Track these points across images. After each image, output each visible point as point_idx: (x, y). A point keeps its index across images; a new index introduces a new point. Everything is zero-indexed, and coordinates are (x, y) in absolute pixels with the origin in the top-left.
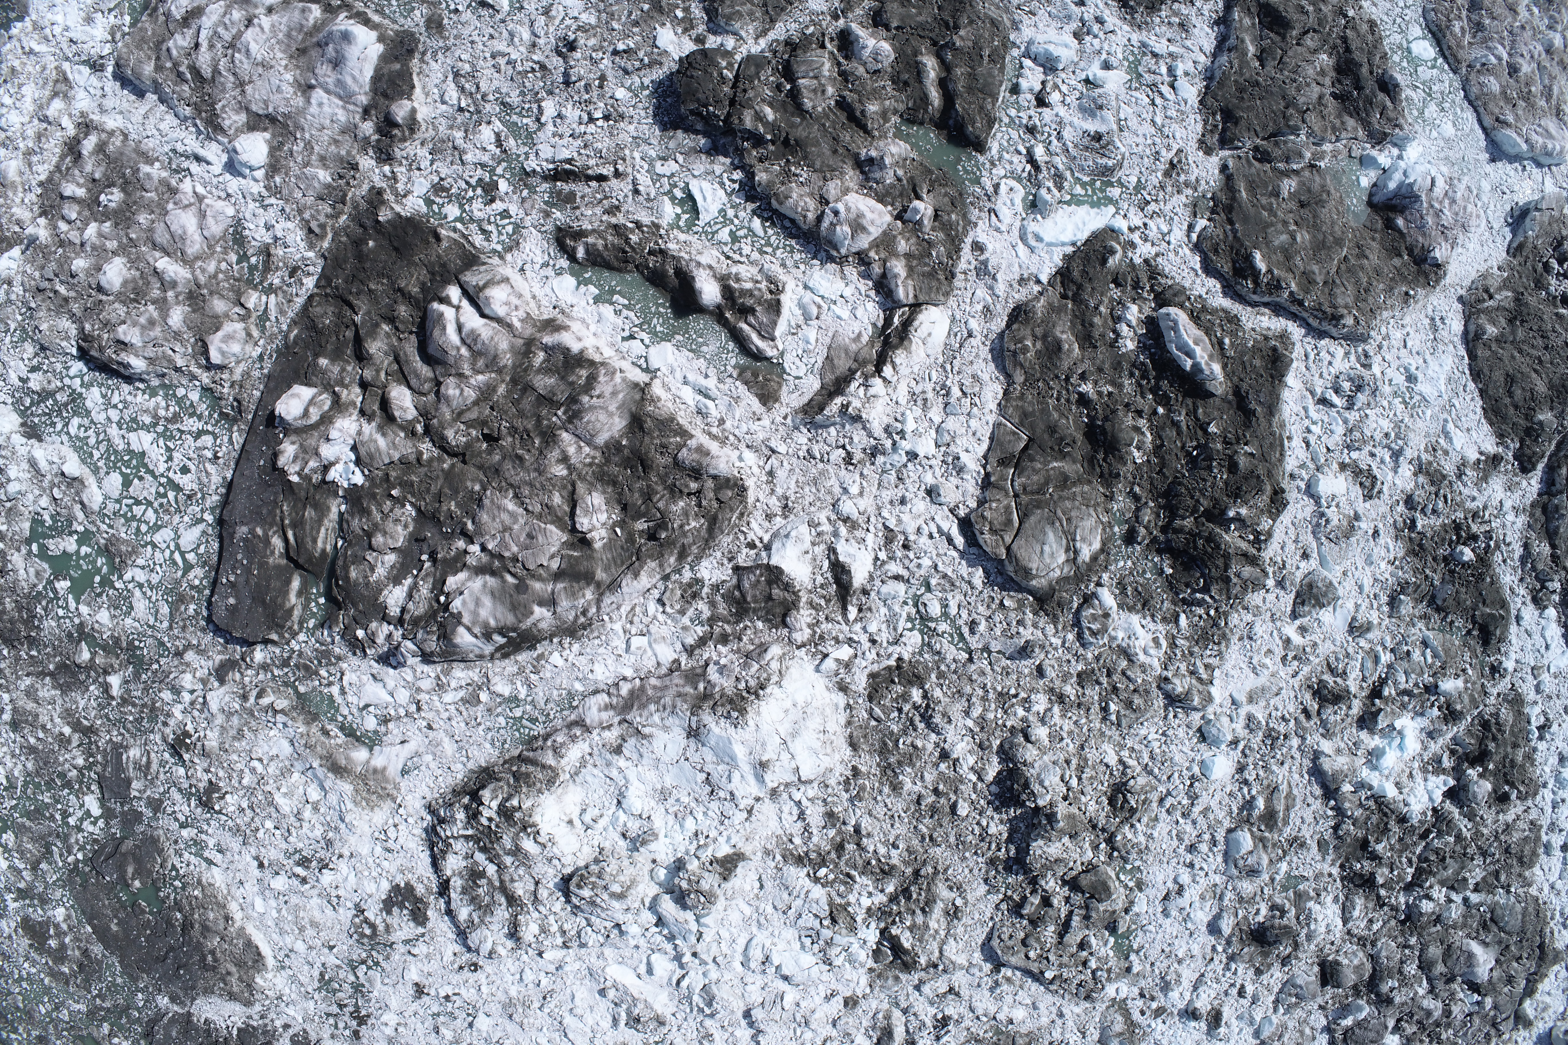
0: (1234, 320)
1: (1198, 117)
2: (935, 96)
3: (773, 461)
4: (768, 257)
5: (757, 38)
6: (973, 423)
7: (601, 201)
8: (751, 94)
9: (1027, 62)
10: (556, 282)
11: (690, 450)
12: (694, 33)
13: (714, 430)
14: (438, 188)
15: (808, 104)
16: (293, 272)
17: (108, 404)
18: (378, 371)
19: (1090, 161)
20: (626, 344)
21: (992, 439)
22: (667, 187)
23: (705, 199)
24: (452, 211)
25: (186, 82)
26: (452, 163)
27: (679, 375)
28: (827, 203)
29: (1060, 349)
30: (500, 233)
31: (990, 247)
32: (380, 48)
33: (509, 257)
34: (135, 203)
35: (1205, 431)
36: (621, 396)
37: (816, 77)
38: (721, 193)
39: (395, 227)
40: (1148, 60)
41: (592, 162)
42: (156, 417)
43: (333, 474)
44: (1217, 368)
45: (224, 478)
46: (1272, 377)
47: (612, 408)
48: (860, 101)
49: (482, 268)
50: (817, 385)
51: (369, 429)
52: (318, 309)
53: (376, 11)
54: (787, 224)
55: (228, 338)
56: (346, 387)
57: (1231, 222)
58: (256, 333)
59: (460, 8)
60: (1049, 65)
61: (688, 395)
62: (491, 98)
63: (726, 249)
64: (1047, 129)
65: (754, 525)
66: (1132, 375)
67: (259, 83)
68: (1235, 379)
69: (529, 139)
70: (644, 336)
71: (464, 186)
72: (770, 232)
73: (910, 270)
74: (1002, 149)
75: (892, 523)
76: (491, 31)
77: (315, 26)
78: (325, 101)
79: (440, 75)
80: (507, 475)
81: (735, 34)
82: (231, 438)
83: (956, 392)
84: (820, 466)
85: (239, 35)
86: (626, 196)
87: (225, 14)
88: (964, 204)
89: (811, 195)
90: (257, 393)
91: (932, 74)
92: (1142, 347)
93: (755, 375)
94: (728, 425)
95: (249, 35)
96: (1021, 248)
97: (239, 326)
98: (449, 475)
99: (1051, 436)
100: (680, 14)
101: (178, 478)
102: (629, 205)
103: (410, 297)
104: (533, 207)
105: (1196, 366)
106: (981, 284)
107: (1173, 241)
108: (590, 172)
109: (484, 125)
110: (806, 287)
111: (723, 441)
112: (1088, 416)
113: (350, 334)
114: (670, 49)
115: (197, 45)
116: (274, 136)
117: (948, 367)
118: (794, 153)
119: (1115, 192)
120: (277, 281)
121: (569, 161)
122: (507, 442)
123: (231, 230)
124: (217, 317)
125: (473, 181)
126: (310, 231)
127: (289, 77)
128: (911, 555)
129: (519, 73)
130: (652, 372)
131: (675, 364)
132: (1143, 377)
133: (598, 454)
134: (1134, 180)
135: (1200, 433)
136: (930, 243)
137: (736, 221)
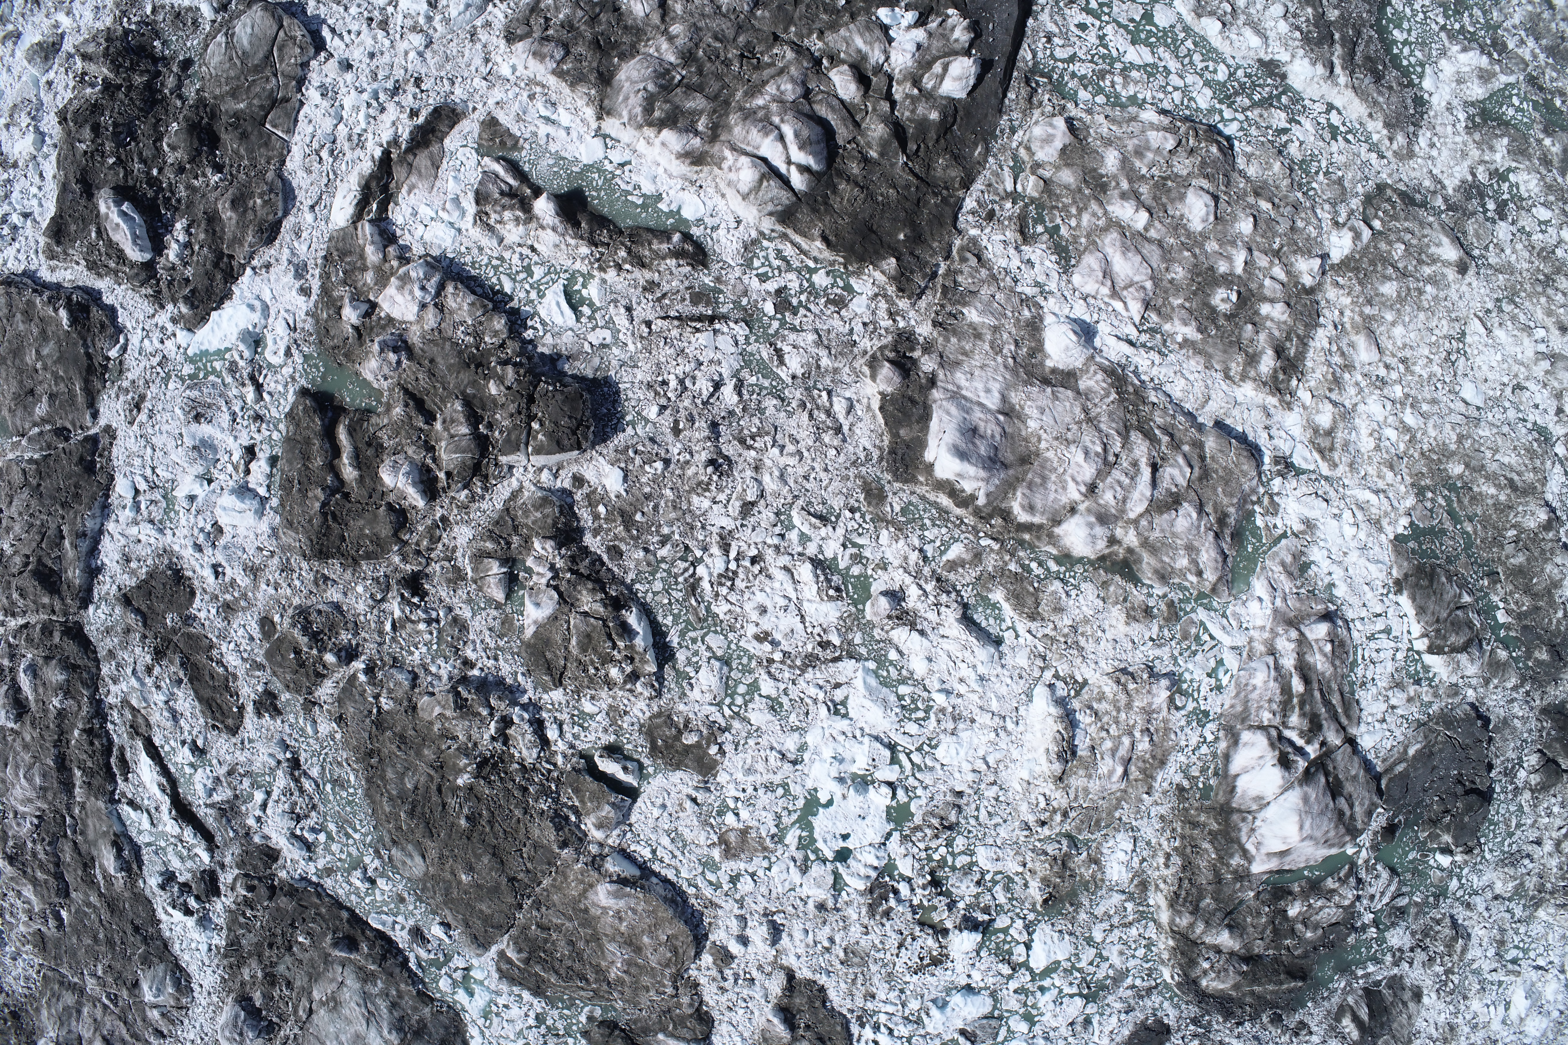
0: (92, 266)
1: (115, 463)
2: (342, 435)
3: (484, 71)
4: (495, 255)
5: (521, 487)
6: (310, 129)
7: (664, 296)
8: (512, 408)
9: (262, 491)
10: (701, 212)
11: (552, 57)
12: (586, 490)
13: (538, 89)
14: (839, 303)
15: (458, 406)
16: (991, 215)
17: (1185, 91)
18: (874, 110)
19: (206, 394)
20: (626, 158)
21: (296, 121)
22: (598, 315)
23: (558, 304)
24: (821, 279)
25: (1159, 427)
26: (829, 331)
27: (574, 134)
28: (436, 305)
29: (233, 202)
30: (766, 258)
31: (294, 293)
32: (929, 455)
33: (754, 234)
34: (1195, 293)
35: (118, 158)
36: (621, 98)
37: (452, 437)
38: (543, 314)
39: (876, 252)
40: (157, 515)
41: (675, 333)
42: (1126, 78)
43: (910, 17)
44: (103, 209)
45: (1036, 19)
46: (61, 217)
47: (627, 85)
48: (411, 418)
49: (770, 207)
50: (447, 141)
51: (876, 56)
52: (953, 174)
53: (947, 513)
54: (479, 290)
55: (1048, 140)
56: (907, 96)
57: (89, 356)
58: (1022, 152)
59: (848, 514)
60: (243, 491)
61: (564, 117)
62: (794, 404)
63: (536, 258)
64: (245, 423)
65: (501, 16)
66: (179, 201)
67: (1068, 419)
68: (91, 206)
69: (747, 360)
70: (609, 167)
71: (812, 306)
72: (494, 280)
73: (362, 256)
74: (284, 395)
75: (381, 34)
76: (808, 486)
77: (1015, 489)
78: (982, 394)
79: (858, 431)
80: (729, 24)
81: (541, 488)
82: (1034, 56)
83: (324, 154)
84: (443, 74)
85: (1101, 474)
86: (639, 304)
87: (1124, 501)
88: (318, 333)
89: (451, 313)
90: (1011, 95)
91: (345, 459)
92: (168, 227)
93: (503, 143)
94: (525, 94)
95: (1088, 472)
96: (267, 297)
97: (1041, 155)
98: (790, 21)
99: (245, 131)
100: (601, 509)
101: (1089, 20)
102: (635, 294)
103: (848, 180)
104: (734, 286)
105: (118, 204)
106: (302, 257)
107: (139, 331)
108: (676, 323)
109: (799, 372)
110: (459, 231)
111: (532, 82)
112: (215, 156)
113: (912, 147)
114: (608, 468)
115: (1155, 468)
116: (1042, 364)
117: (331, 176)
118: (472, 357)
119: (188, 369)
120: (1009, 205)
121: (698, 330)
122: (732, 53)
123: (1073, 262)
124: (1067, 165)
125: (802, 311)
126: (979, 258)
127: (1032, 425)
128: (366, 14)
129: (768, 434)
130: (599, 133)
131: (578, 143)
132: (169, 199)
133: (642, 50)
134: (171, 386)
135: (123, 157)
136: (345, 283)
137: (527, 287)
